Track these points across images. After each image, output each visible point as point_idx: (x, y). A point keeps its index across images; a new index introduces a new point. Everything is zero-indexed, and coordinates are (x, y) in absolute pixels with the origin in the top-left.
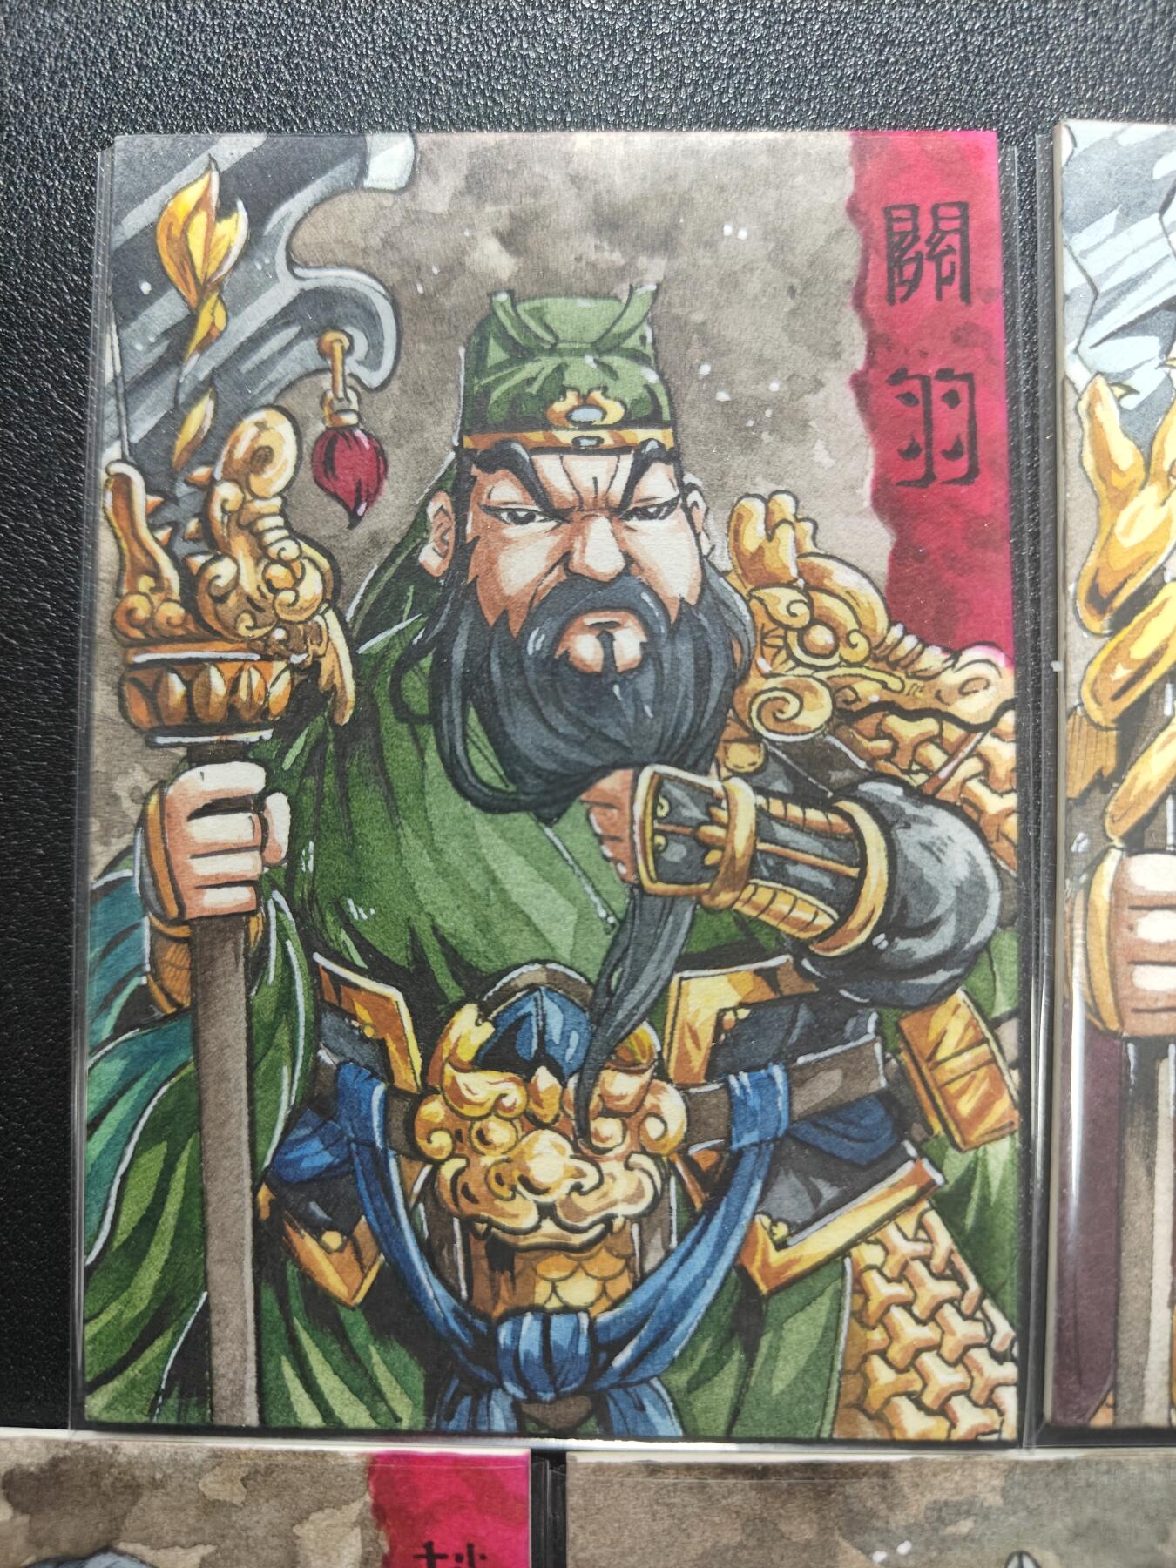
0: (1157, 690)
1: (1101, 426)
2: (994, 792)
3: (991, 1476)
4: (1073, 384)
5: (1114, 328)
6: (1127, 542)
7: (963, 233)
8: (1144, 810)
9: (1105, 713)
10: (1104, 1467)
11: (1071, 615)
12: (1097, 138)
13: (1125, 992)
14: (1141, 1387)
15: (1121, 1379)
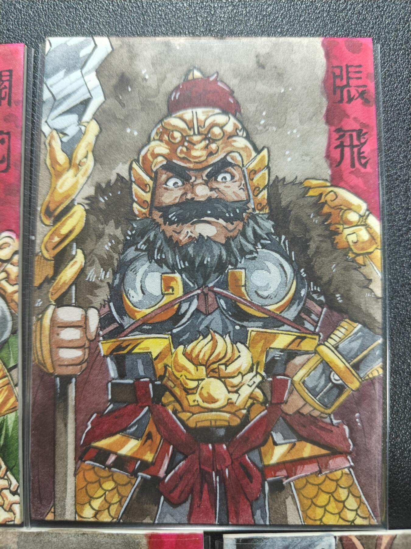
0: (70, 245)
1: (53, 148)
2: (11, 285)
3: (13, 537)
4: (44, 133)
5: (61, 112)
6: (61, 191)
7: (10, 81)
8: (64, 290)
9: (50, 254)
10: (54, 535)
11: (38, 219)
12: (60, 43)
13: (55, 359)
14: (64, 506)
15: (57, 502)
